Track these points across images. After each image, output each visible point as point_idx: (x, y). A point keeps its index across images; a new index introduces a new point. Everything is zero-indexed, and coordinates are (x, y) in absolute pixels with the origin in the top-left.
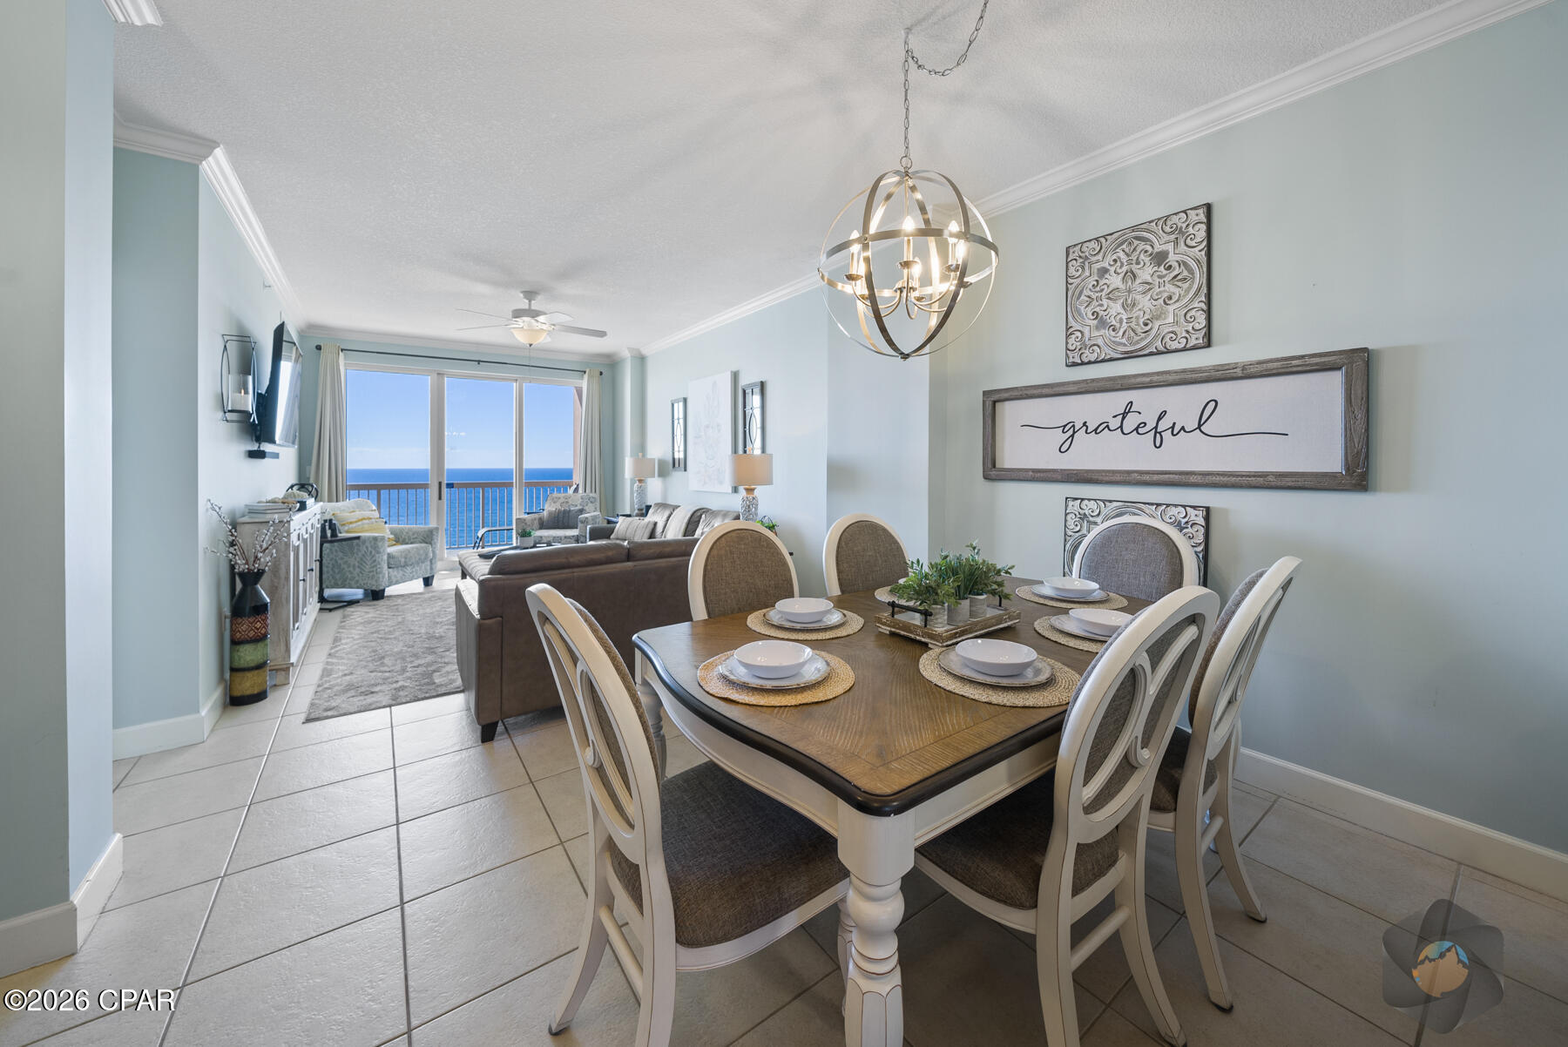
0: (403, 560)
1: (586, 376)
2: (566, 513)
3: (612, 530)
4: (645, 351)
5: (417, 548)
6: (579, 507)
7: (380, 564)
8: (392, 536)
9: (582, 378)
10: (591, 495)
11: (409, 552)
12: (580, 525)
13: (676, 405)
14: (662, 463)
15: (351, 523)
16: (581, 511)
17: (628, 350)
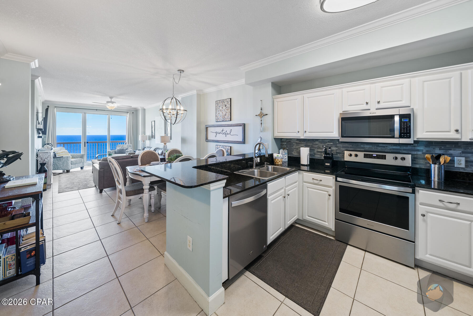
0: (75, 162)
1: (128, 113)
2: (123, 150)
4: (145, 108)
5: (79, 159)
6: (126, 148)
7: (68, 163)
8: (71, 156)
9: (128, 114)
10: (130, 145)
11: (77, 160)
12: (126, 153)
13: (152, 122)
14: (149, 136)
15: (59, 153)
16: (127, 149)
17: (141, 107)
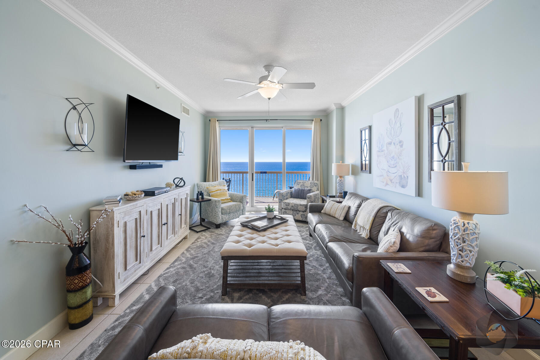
0: (228, 211)
1: (313, 122)
2: (303, 191)
3: (322, 207)
4: (344, 104)
5: (235, 205)
6: (309, 188)
7: (217, 212)
8: (229, 198)
9: (312, 124)
10: (315, 182)
11: (231, 207)
12: (307, 199)
13: (363, 132)
14: (354, 167)
15: (213, 192)
16: (310, 191)
17: (335, 104)
